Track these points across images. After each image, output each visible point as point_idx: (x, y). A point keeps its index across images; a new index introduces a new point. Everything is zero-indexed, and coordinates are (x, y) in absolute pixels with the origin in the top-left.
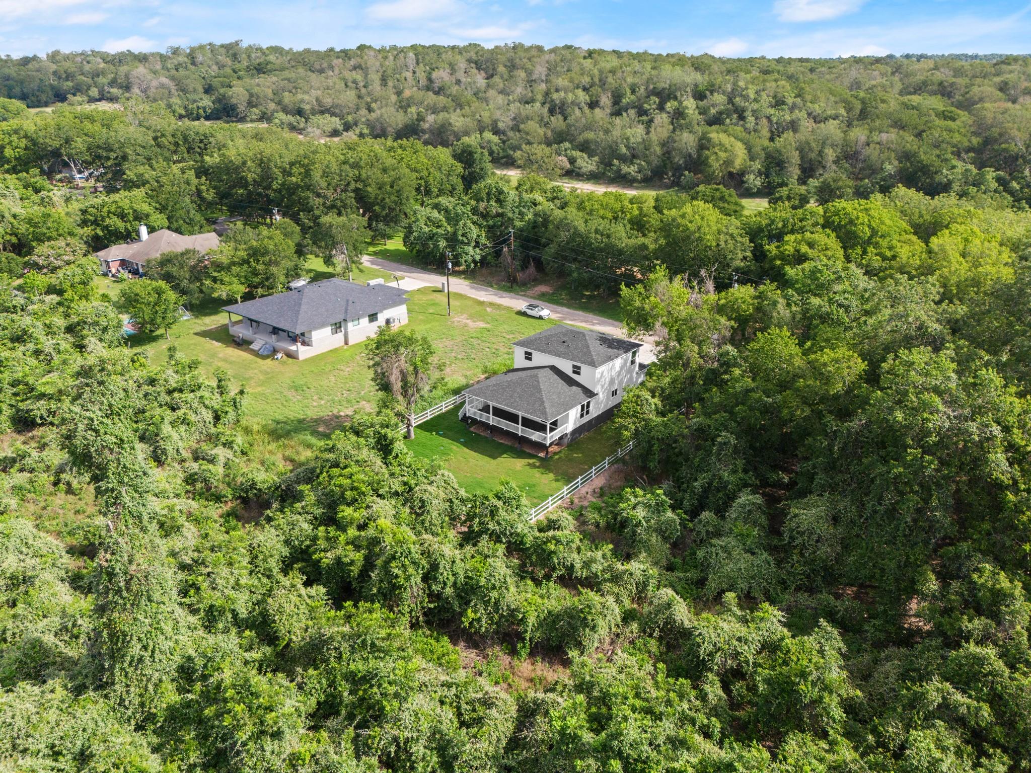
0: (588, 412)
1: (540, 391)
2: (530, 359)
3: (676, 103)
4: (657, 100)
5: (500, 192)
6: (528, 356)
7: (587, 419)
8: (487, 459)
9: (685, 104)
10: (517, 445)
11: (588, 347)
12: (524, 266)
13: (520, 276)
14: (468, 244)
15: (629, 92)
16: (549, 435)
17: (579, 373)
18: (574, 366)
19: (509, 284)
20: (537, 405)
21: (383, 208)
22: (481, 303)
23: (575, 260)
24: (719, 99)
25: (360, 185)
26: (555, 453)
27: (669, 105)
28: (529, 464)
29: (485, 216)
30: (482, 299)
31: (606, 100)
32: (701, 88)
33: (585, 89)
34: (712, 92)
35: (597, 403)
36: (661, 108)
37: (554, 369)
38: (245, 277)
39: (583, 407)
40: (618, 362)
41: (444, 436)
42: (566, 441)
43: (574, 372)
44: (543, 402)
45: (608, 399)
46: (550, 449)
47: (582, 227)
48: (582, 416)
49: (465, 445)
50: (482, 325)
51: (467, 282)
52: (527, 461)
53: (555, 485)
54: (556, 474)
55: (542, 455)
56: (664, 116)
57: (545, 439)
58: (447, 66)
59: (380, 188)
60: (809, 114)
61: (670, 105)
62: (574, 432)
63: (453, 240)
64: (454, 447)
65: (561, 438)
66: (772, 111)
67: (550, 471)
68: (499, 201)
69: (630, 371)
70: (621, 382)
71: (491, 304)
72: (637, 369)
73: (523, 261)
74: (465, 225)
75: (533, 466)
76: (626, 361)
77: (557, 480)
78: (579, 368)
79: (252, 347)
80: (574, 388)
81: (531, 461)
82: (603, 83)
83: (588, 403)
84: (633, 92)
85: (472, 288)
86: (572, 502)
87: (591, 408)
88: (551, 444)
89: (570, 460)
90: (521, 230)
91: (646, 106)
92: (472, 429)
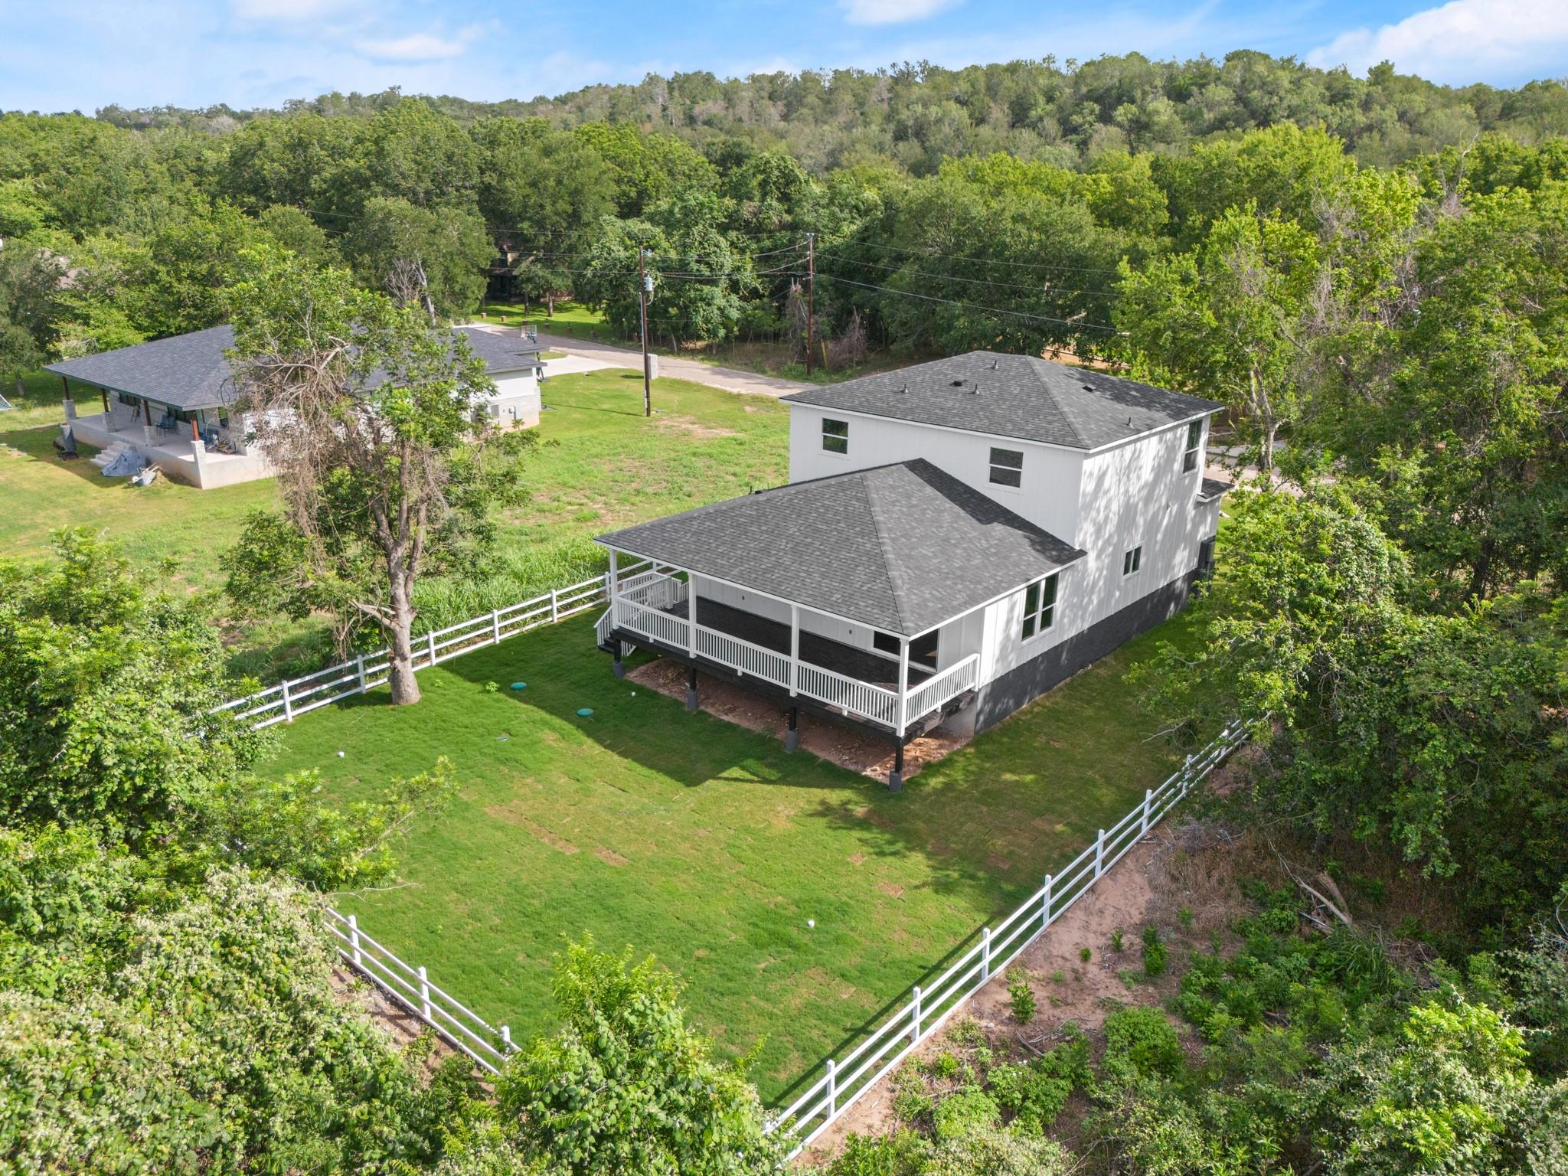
0: (1047, 619)
1: (873, 529)
2: (841, 447)
3: (1134, 108)
4: (1097, 108)
5: (789, 179)
6: (835, 435)
7: (1043, 641)
8: (662, 782)
9: (1151, 107)
10: (783, 734)
11: (1044, 391)
12: (839, 328)
13: (828, 348)
14: (712, 282)
15: (1041, 100)
16: (907, 694)
17: (1013, 480)
18: (997, 455)
19: (802, 368)
20: (861, 575)
21: (540, 224)
22: (736, 398)
23: (960, 294)
24: (1219, 93)
25: (491, 178)
26: (930, 768)
27: (1121, 110)
28: (826, 810)
29: (755, 229)
30: (735, 391)
31: (999, 113)
32: (1180, 81)
33: (962, 103)
34: (1202, 86)
35: (1077, 589)
36: (1106, 118)
37: (921, 468)
38: (151, 315)
39: (1032, 592)
40: (1151, 449)
41: (525, 696)
42: (969, 720)
43: (996, 477)
44: (884, 566)
45: (1111, 581)
46: (911, 752)
47: (979, 211)
48: (1028, 629)
49: (592, 728)
50: (726, 433)
51: (707, 365)
52: (818, 794)
53: (936, 908)
54: (939, 855)
55: (877, 772)
56: (1113, 130)
57: (891, 707)
58: (720, 96)
59: (533, 184)
60: (1402, 116)
61: (1121, 113)
62: (1002, 687)
63: (677, 275)
64: (548, 737)
65: (952, 708)
66: (1329, 110)
67: (914, 841)
68: (785, 198)
69: (1179, 493)
70: (1152, 526)
71: (756, 400)
72: (1198, 490)
73: (838, 318)
74: (705, 235)
75: (841, 818)
76: (1171, 450)
77: (944, 887)
78: (1016, 459)
79: (98, 460)
80: (998, 529)
81: (835, 796)
82: (992, 91)
83: (1052, 581)
84: (1050, 99)
85: (715, 373)
86: (1022, 1011)
87: (1058, 605)
88: (913, 731)
89: (993, 796)
90: (834, 251)
91: (1076, 119)
92: (633, 676)
